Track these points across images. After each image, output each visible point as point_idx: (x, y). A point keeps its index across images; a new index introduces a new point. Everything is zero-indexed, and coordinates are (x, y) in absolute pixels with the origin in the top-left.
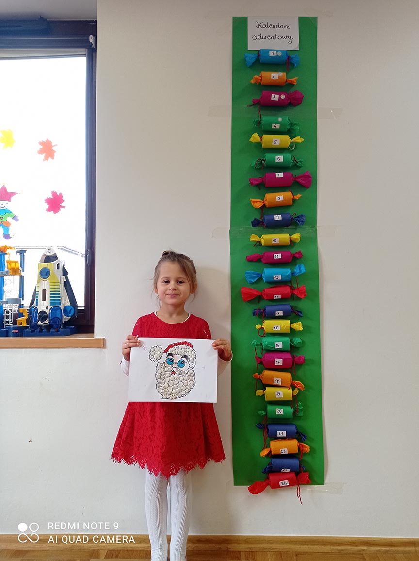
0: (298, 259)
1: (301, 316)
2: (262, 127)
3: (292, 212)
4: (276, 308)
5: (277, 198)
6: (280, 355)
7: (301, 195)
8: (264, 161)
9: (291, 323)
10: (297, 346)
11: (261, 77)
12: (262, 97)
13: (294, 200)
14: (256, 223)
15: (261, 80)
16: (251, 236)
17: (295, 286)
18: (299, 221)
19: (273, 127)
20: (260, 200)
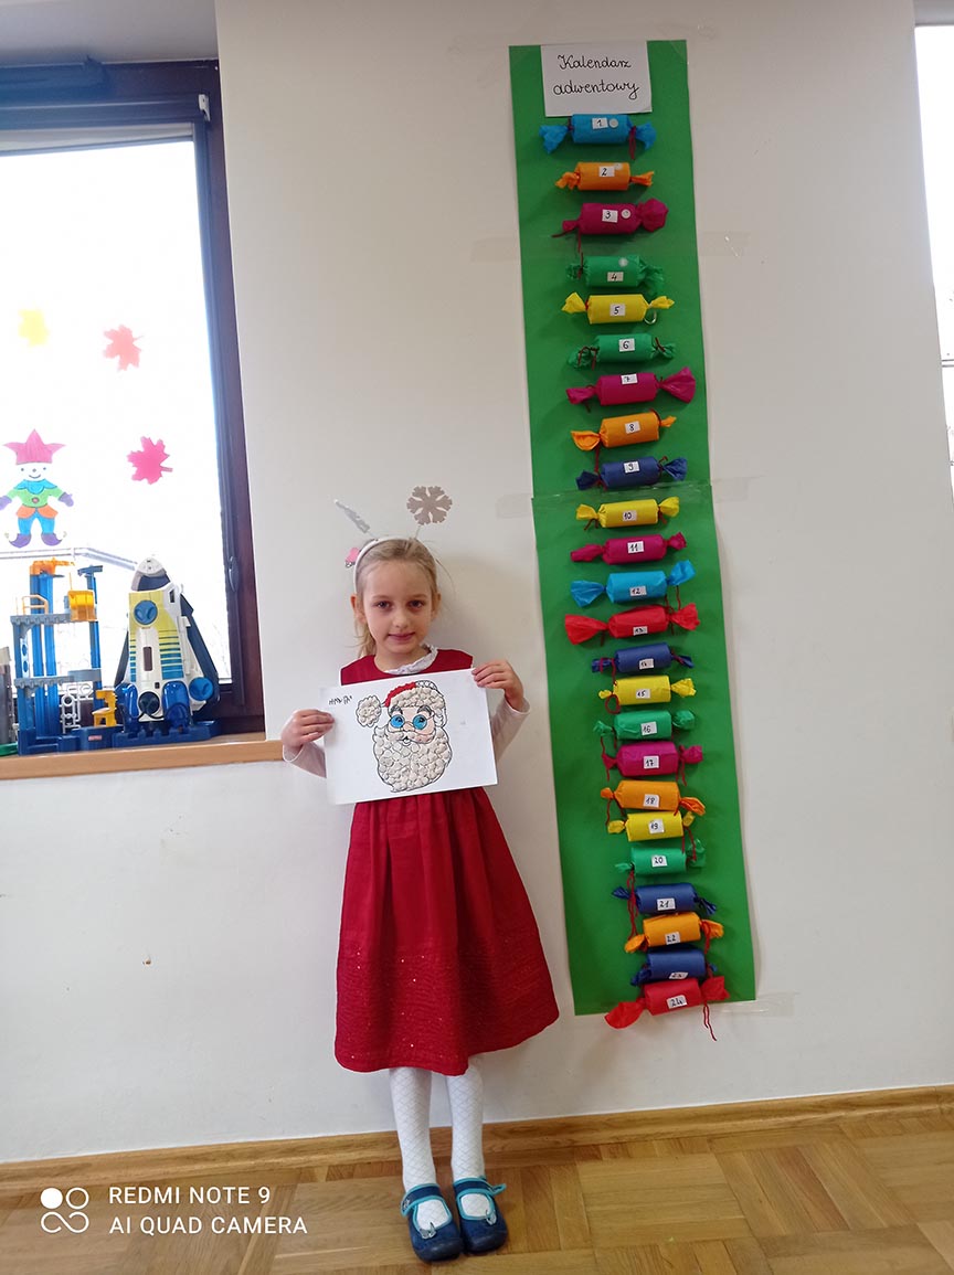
0: (676, 549)
1: (690, 667)
2: (587, 279)
3: (658, 454)
4: (639, 653)
5: (628, 426)
6: (652, 747)
7: (675, 418)
8: (596, 350)
9: (672, 682)
10: (686, 728)
11: (578, 174)
12: (581, 218)
13: (662, 429)
14: (586, 482)
15: (579, 181)
16: (578, 510)
17: (674, 605)
18: (674, 472)
19: (610, 279)
20: (592, 433)
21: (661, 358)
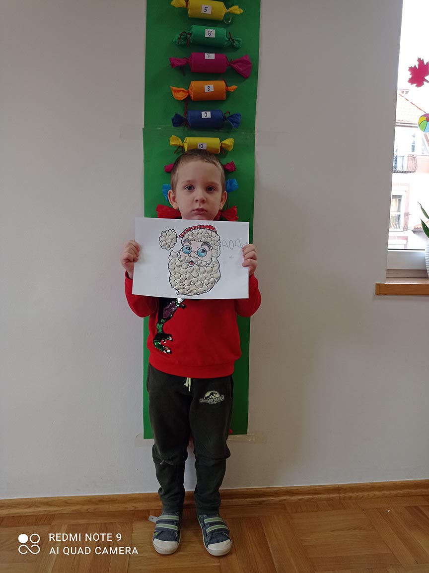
0: (229, 172)
3: (224, 109)
5: (206, 87)
7: (236, 87)
8: (191, 35)
13: (228, 93)
14: (178, 121)
16: (171, 139)
18: (233, 122)
20: (184, 89)
21: (233, 47)
